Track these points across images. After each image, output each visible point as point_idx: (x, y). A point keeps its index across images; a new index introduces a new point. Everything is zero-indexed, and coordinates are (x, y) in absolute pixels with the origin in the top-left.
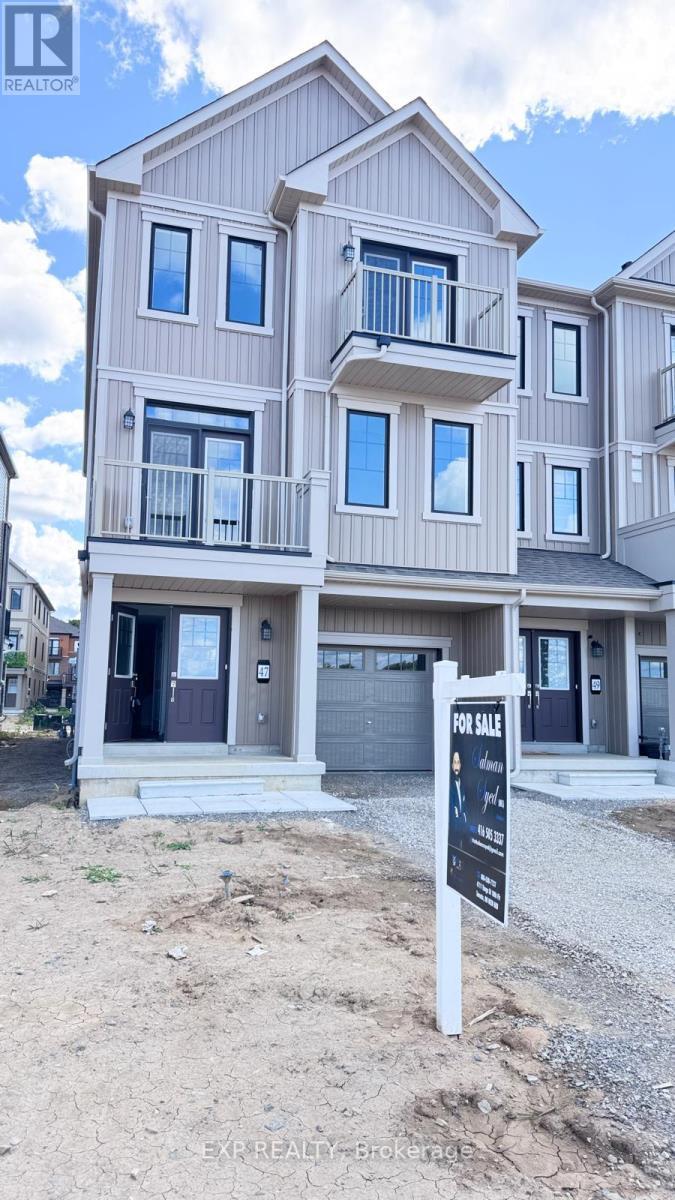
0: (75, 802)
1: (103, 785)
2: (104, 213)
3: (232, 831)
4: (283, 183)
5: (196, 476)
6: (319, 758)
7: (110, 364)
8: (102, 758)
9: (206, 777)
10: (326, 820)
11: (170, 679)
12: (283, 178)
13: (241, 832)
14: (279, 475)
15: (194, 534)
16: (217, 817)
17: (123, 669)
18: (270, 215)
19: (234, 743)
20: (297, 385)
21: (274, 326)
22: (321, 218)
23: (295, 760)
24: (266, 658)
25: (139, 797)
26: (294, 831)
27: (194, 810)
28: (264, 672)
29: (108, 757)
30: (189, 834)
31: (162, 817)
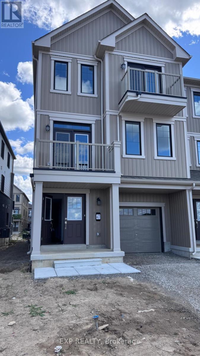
0: (30, 270)
1: (40, 263)
2: (38, 59)
3: (92, 284)
4: (100, 43)
5: (72, 145)
6: (122, 250)
7: (41, 109)
8: (40, 252)
9: (79, 259)
10: (129, 277)
11: (64, 221)
12: (99, 41)
13: (96, 284)
14: (101, 143)
15: (72, 166)
16: (85, 277)
17: (48, 217)
18: (95, 56)
19: (89, 244)
20: (107, 113)
21: (97, 94)
22: (113, 55)
23: (113, 251)
24: (99, 212)
25: (54, 267)
26: (118, 284)
27: (75, 274)
28: (98, 217)
29: (42, 251)
30: (74, 286)
31: (63, 277)
